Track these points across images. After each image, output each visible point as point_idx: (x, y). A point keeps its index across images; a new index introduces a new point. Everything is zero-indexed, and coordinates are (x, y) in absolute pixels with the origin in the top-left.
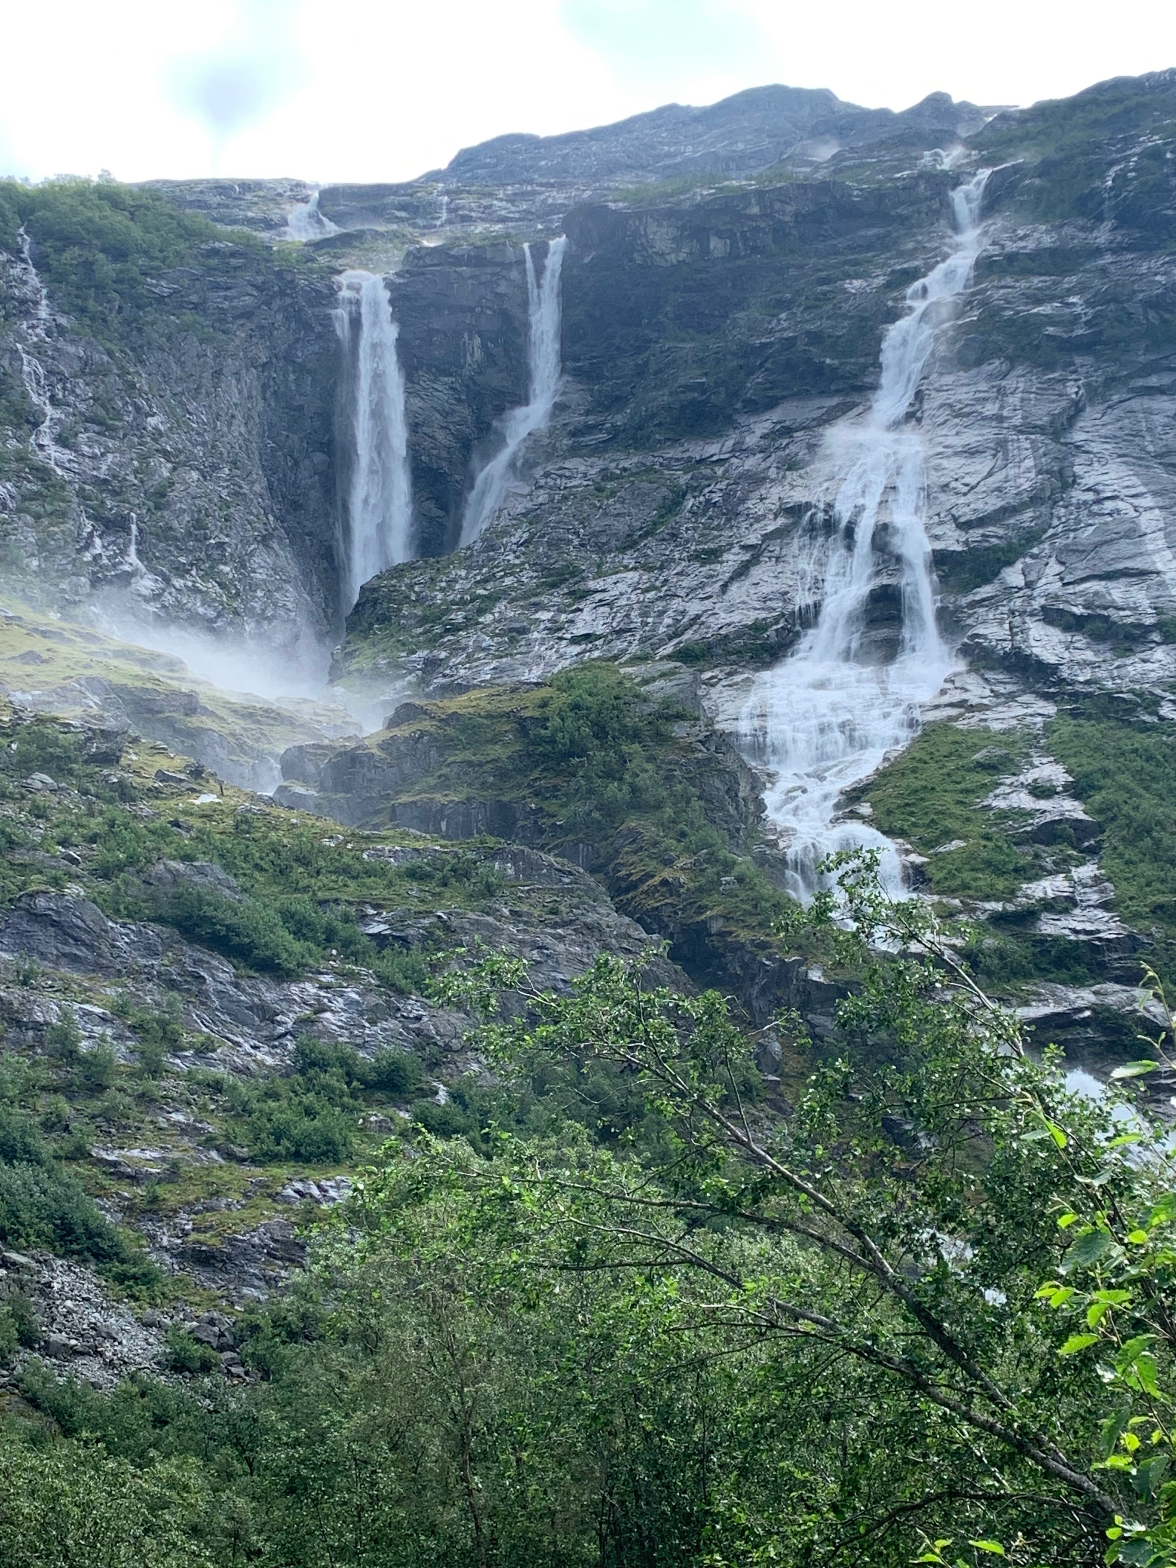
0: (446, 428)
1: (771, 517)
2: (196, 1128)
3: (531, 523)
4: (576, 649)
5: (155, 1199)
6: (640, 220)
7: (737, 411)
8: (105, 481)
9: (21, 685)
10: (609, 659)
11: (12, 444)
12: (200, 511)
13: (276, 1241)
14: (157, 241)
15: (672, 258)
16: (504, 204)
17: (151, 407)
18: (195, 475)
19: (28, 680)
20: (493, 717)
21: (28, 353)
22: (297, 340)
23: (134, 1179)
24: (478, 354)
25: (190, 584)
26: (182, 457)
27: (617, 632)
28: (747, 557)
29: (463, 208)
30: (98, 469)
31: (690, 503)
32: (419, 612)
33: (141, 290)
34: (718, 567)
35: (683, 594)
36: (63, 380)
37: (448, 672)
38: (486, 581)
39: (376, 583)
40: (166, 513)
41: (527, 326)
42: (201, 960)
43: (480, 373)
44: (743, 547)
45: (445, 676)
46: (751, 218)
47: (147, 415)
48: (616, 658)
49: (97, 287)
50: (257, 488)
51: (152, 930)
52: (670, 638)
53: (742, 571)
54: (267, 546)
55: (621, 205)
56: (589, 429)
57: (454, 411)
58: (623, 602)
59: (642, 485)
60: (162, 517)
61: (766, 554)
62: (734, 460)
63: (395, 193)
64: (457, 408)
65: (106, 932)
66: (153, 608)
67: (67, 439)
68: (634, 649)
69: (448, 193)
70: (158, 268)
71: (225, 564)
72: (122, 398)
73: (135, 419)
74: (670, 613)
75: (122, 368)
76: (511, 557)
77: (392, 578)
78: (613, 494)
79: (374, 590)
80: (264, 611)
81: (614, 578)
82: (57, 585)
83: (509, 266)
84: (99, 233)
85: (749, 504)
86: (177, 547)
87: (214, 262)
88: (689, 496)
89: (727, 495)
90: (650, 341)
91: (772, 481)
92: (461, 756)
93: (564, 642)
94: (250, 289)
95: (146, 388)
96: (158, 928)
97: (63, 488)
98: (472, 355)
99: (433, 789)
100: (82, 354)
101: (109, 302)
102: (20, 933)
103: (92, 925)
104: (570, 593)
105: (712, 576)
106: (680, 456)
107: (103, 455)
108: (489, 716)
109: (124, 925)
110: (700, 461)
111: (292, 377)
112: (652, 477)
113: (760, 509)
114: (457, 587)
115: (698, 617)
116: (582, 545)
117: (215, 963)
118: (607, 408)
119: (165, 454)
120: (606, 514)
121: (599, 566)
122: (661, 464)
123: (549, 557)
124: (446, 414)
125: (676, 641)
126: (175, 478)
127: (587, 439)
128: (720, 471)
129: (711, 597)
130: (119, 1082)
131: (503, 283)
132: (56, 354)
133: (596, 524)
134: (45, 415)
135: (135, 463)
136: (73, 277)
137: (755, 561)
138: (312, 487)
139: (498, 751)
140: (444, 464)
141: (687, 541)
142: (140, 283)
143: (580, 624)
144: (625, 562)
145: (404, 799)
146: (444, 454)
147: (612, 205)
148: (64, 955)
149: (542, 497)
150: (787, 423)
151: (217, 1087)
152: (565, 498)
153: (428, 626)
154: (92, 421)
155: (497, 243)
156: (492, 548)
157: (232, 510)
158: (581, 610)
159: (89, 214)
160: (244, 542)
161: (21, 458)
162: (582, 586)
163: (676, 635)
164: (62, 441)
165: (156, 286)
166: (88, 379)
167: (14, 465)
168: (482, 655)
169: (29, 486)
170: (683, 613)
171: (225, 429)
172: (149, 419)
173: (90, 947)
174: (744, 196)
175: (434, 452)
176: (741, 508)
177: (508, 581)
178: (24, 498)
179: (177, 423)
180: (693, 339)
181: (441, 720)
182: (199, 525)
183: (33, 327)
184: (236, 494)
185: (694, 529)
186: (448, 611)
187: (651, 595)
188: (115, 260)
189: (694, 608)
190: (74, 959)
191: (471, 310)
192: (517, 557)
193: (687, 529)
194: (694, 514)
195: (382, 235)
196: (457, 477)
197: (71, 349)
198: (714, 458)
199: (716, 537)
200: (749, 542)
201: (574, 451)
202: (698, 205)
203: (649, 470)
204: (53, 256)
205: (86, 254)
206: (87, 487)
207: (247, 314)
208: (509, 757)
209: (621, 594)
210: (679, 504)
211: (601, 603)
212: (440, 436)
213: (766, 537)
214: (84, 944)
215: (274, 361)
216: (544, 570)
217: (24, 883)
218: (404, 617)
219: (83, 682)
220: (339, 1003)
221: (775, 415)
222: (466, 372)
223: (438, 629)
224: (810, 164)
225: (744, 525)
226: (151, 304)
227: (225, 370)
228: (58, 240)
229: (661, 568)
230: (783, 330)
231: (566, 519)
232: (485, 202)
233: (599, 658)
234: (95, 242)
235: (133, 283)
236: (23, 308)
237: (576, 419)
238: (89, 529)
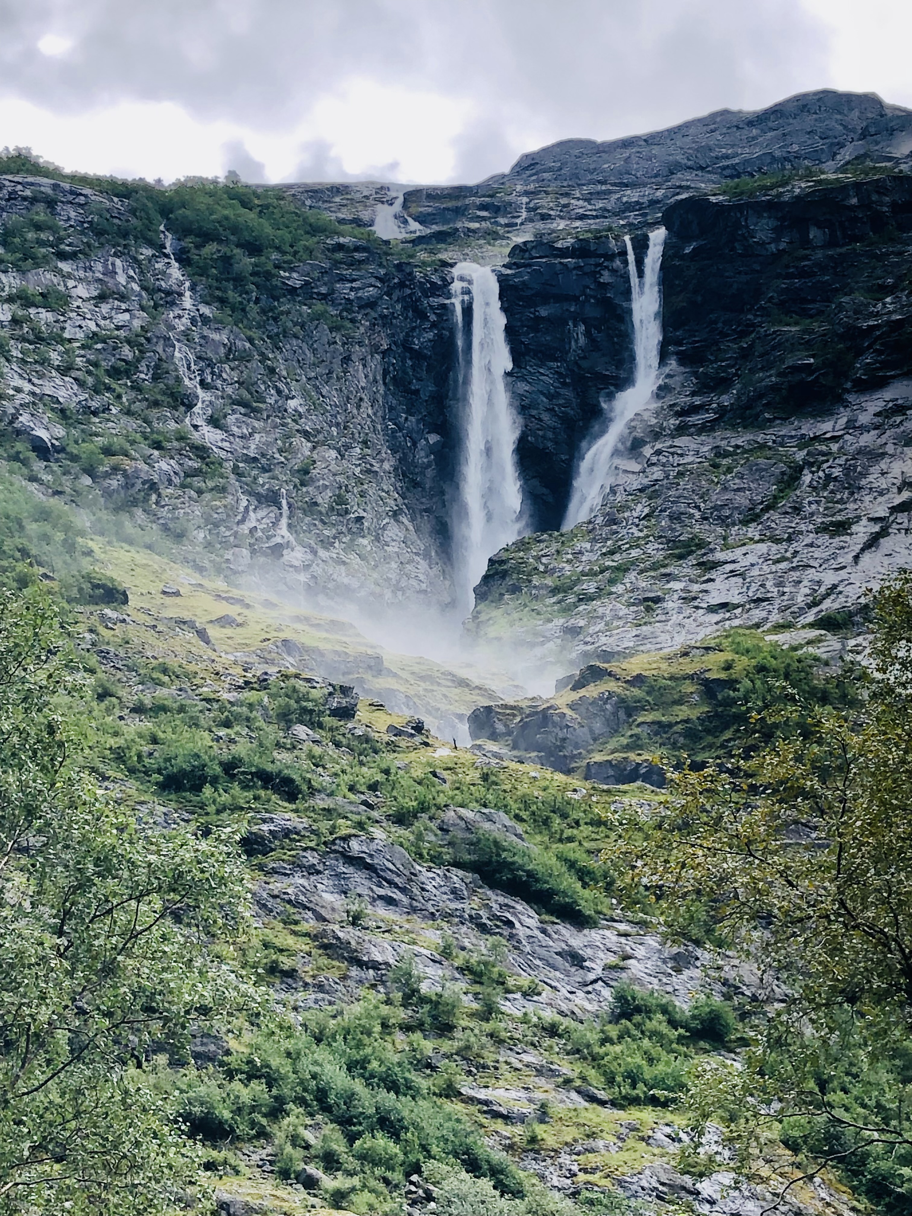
0: (552, 410)
1: (895, 490)
2: (551, 1070)
3: (650, 498)
4: (716, 617)
5: (533, 1140)
6: (742, 213)
7: (849, 391)
8: (255, 459)
9: (225, 647)
10: (750, 628)
11: (172, 425)
12: (341, 488)
13: (663, 1184)
14: (288, 237)
15: (773, 247)
16: (581, 203)
17: (290, 390)
18: (333, 454)
19: (230, 642)
20: (677, 679)
21: (178, 341)
22: (413, 329)
23: (507, 1118)
24: (582, 340)
25: (335, 556)
26: (321, 437)
27: (754, 601)
28: (877, 528)
29: (542, 207)
30: (248, 448)
31: (807, 478)
32: (549, 581)
33: (274, 282)
34: (847, 538)
35: (817, 565)
36: (211, 365)
37: (588, 639)
38: (612, 553)
39: (504, 556)
40: (310, 489)
41: (630, 311)
42: (506, 905)
43: (585, 358)
44: (870, 520)
45: (586, 643)
46: (852, 208)
47: (288, 398)
48: (757, 626)
49: (235, 280)
50: (387, 466)
51: (457, 876)
52: (809, 606)
53: (873, 542)
54: (397, 521)
55: (721, 198)
56: (694, 410)
57: (559, 394)
58: (755, 572)
59: (760, 460)
60: (307, 492)
61: (894, 526)
62: (847, 437)
63: (476, 195)
64: (562, 391)
65: (415, 875)
66: (303, 577)
67: (217, 420)
68: (776, 618)
69: (526, 193)
70: (289, 262)
71: (363, 537)
72: (264, 382)
73: (276, 402)
74: (805, 583)
75: (262, 354)
76: (634, 530)
77: (519, 550)
78: (729, 470)
79: (502, 562)
80: (398, 582)
81: (744, 549)
82: (222, 556)
83: (611, 257)
84: (235, 229)
85: (871, 478)
86: (322, 521)
87: (340, 255)
88: (806, 471)
89: (847, 470)
90: (753, 325)
91: (892, 456)
92: (649, 717)
93: (701, 612)
94: (373, 281)
95: (284, 373)
96: (461, 873)
97: (220, 464)
98: (577, 341)
99: (628, 748)
100: (226, 341)
101: (247, 293)
102: (338, 875)
103: (402, 868)
104: (700, 564)
105: (843, 548)
106: (793, 433)
107: (251, 435)
108: (671, 678)
109: (429, 869)
110: (816, 438)
111: (409, 362)
112: (769, 453)
113: (883, 483)
114: (584, 559)
115: (835, 586)
116: (706, 519)
117: (519, 907)
118: (712, 389)
119: (306, 434)
120: (725, 489)
121: (725, 538)
122: (774, 442)
123: (673, 530)
124: (551, 397)
125: (815, 610)
126: (315, 456)
127: (695, 419)
128: (835, 447)
129: (845, 567)
130: (464, 1023)
131: (606, 273)
132: (202, 342)
133: (717, 497)
134: (197, 397)
135: (279, 442)
136: (214, 271)
137: (884, 533)
138: (429, 465)
139: (683, 712)
140: (549, 444)
141: (812, 514)
142: (274, 276)
143: (714, 593)
144: (750, 535)
145: (598, 758)
146: (550, 435)
147: (713, 199)
148: (380, 897)
149: (657, 473)
150: (900, 402)
151: (552, 1031)
152: (681, 474)
153: (560, 596)
154: (239, 403)
155: (599, 237)
156: (614, 521)
157: (366, 486)
158: (713, 580)
159: (226, 212)
160: (379, 517)
161: (181, 438)
162: (710, 557)
163: (815, 604)
164: (214, 422)
165: (288, 278)
166: (232, 364)
167: (175, 444)
168: (621, 623)
169: (190, 463)
170: (819, 583)
171: (355, 411)
172: (289, 401)
173: (403, 890)
174: (843, 188)
175: (541, 433)
176: (863, 482)
177: (634, 553)
178: (187, 475)
179: (314, 407)
180: (796, 324)
181: (627, 682)
182: (340, 500)
183: (180, 317)
184: (368, 471)
185: (818, 502)
186: (578, 581)
187: (784, 565)
188: (251, 255)
189: (829, 578)
190: (390, 901)
191: (576, 299)
192: (641, 531)
193: (810, 503)
194: (815, 488)
195: (474, 231)
196: (563, 457)
197: (216, 336)
198: (828, 435)
199: (841, 510)
200: (877, 515)
201: (681, 430)
202: (797, 197)
203: (762, 446)
204: (194, 251)
205: (224, 249)
206: (241, 465)
207: (371, 304)
208: (698, 718)
209: (752, 565)
210: (799, 478)
211: (733, 573)
212: (546, 417)
213: (894, 510)
214: (397, 886)
215: (394, 348)
216: (672, 543)
217: (334, 827)
218: (535, 587)
219: (279, 644)
220: (641, 952)
221: (888, 394)
222: (571, 357)
223: (572, 599)
224: (890, 159)
225: (867, 498)
226: (285, 296)
227: (354, 357)
228: (197, 236)
229: (789, 540)
230: (890, 313)
231: (686, 494)
232: (564, 201)
233: (740, 626)
234: (232, 237)
235: (268, 275)
236: (169, 299)
237: (684, 400)
238: (245, 503)
